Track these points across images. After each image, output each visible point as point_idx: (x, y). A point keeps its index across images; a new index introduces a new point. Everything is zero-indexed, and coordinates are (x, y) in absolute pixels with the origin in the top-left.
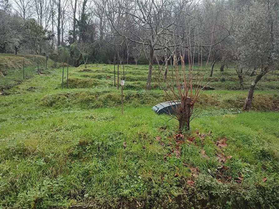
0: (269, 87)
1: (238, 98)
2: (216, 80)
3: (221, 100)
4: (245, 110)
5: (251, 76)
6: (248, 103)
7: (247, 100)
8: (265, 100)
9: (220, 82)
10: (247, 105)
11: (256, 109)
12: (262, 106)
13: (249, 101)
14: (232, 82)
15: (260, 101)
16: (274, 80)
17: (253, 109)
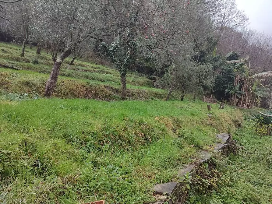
0: (85, 77)
1: (43, 81)
2: (27, 61)
3: (15, 81)
4: (45, 95)
5: (70, 65)
6: (50, 85)
7: (50, 82)
8: (77, 87)
9: (31, 64)
10: (48, 89)
11: (64, 96)
12: (72, 93)
13: (52, 83)
14: (47, 67)
15: (70, 87)
16: (90, 72)
17: (60, 96)
